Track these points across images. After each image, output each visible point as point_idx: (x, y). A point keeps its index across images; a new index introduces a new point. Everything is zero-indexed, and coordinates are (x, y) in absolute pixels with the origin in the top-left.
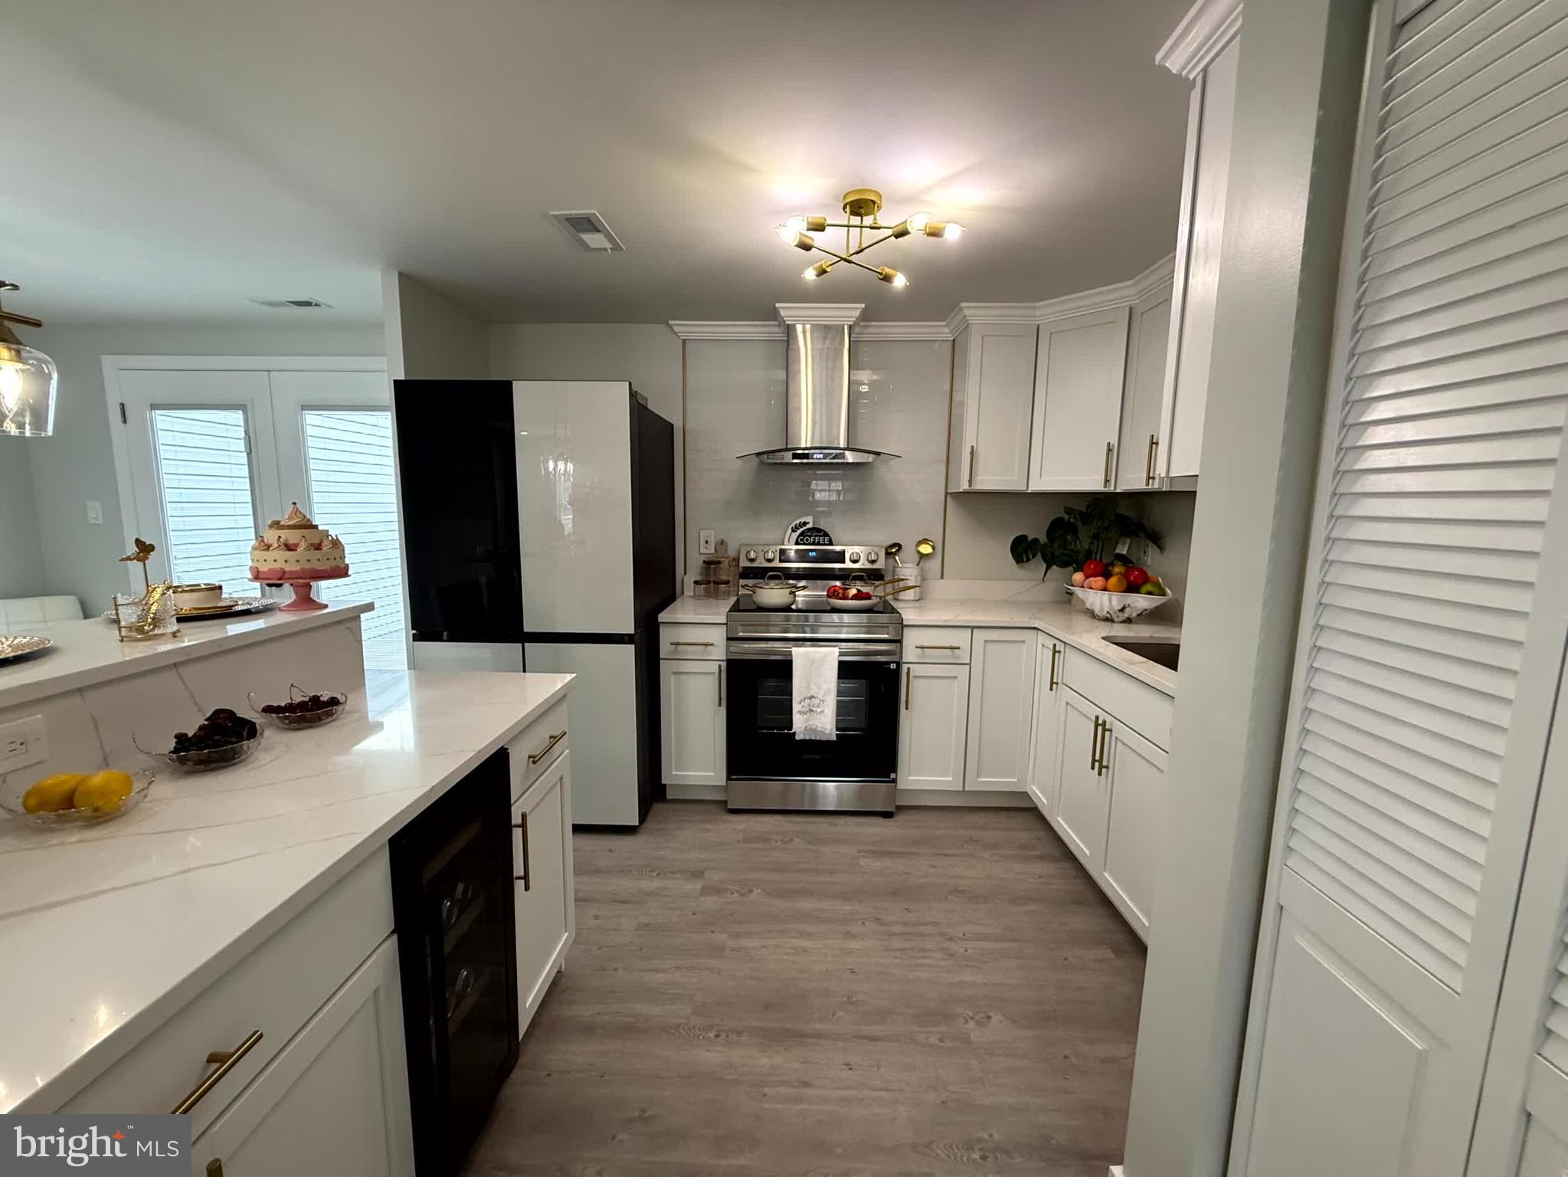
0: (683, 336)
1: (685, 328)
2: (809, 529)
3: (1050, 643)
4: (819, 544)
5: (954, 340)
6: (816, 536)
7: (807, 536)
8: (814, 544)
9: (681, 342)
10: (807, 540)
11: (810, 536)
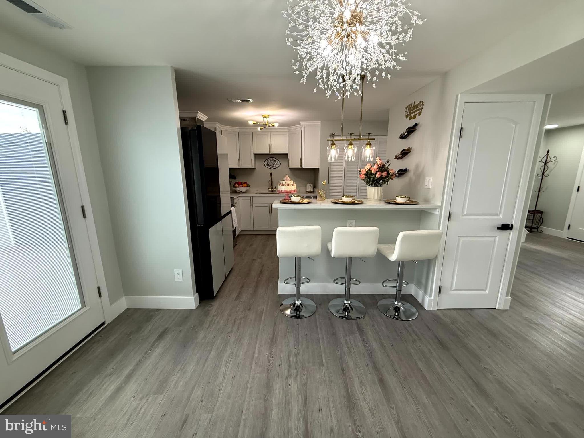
3: (249, 198)
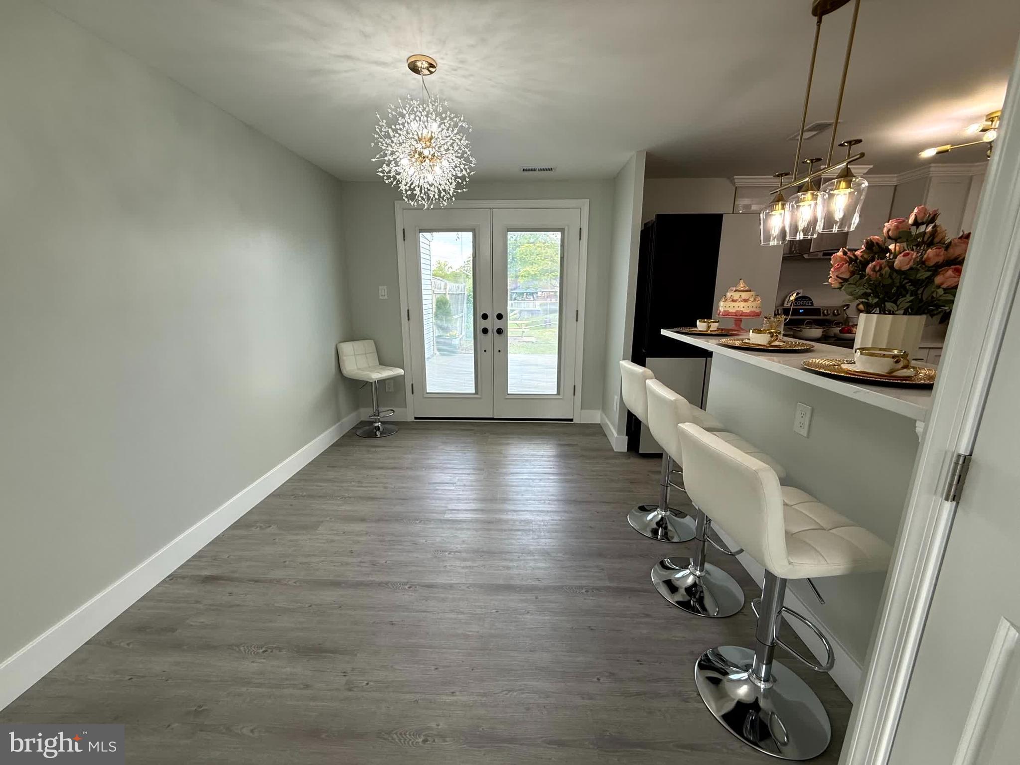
0: (738, 185)
1: (740, 180)
2: (800, 297)
4: (805, 305)
5: (896, 186)
6: (804, 301)
7: (799, 301)
8: (802, 305)
9: (734, 188)
10: (799, 303)
11: (801, 301)
